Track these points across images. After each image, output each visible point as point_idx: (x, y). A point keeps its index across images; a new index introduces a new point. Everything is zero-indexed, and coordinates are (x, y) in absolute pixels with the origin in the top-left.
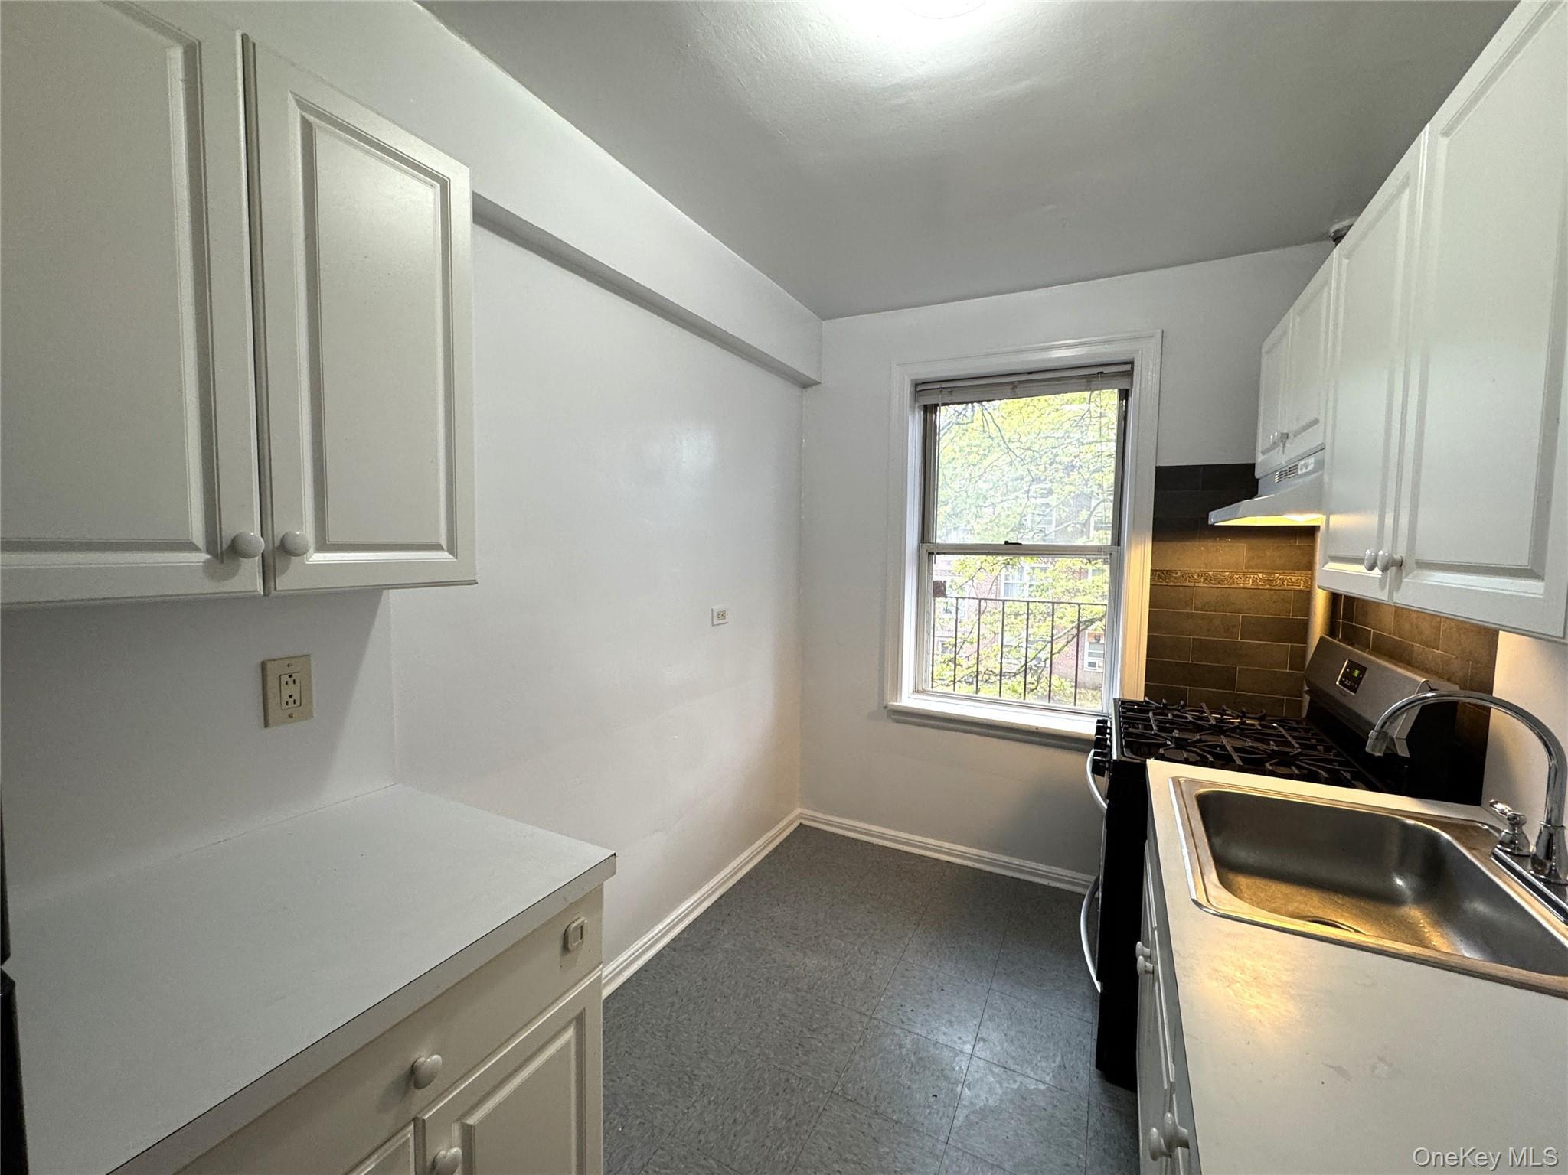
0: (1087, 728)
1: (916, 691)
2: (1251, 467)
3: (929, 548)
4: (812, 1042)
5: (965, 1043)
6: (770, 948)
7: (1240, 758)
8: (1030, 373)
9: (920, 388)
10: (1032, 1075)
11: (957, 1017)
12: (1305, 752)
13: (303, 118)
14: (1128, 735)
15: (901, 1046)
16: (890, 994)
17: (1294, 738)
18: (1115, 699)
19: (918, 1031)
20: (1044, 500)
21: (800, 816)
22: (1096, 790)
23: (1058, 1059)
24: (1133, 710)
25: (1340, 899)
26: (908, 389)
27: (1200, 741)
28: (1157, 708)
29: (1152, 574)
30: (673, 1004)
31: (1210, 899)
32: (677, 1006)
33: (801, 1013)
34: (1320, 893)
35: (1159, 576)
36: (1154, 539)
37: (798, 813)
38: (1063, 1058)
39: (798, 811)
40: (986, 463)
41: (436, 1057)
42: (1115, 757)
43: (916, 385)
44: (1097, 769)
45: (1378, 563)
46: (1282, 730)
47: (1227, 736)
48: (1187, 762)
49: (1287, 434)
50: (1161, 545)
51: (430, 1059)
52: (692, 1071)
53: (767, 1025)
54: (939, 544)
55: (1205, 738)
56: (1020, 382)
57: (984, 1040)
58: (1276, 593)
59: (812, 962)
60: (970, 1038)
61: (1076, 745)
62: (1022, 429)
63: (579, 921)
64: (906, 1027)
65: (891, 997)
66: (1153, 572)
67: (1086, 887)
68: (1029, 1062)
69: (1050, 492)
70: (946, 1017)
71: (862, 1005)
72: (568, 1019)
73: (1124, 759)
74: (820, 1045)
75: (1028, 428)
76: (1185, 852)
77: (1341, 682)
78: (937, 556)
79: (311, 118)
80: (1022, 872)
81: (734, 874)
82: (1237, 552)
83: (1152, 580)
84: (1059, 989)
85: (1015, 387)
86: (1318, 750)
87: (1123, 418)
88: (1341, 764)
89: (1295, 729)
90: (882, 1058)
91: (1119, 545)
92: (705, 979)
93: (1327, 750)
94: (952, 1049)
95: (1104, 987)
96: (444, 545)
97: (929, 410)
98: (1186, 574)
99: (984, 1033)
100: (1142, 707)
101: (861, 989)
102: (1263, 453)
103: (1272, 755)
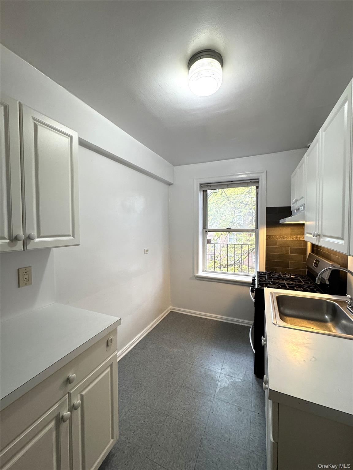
0: (250, 280)
1: (203, 271)
2: (290, 207)
3: (206, 230)
4: (176, 372)
5: (219, 370)
6: (163, 347)
7: (288, 286)
8: (232, 182)
9: (202, 185)
10: (237, 377)
11: (216, 363)
12: (305, 284)
13: (34, 122)
14: (260, 281)
15: (201, 372)
16: (197, 358)
17: (303, 280)
18: (257, 271)
19: (206, 368)
20: (240, 214)
21: (171, 309)
22: (252, 296)
23: (244, 372)
24: (262, 274)
25: (312, 322)
26: (198, 185)
27: (278, 282)
28: (268, 274)
29: (266, 237)
30: (135, 365)
31: (277, 322)
32: (136, 365)
33: (173, 365)
34: (307, 321)
35: (268, 237)
36: (266, 227)
37: (170, 308)
38: (245, 372)
39: (171, 307)
40: (222, 203)
41: (74, 375)
42: (256, 287)
43: (201, 184)
44: (252, 291)
45: (315, 235)
46: (300, 278)
47: (285, 280)
48: (274, 288)
49: (297, 200)
50: (268, 228)
51: (72, 375)
52: (141, 383)
53: (163, 369)
54: (208, 229)
55: (280, 281)
56: (229, 184)
57: (224, 369)
58: (298, 241)
59: (175, 350)
60: (220, 368)
61: (247, 285)
62: (232, 194)
63: (111, 337)
64: (202, 367)
65: (198, 359)
66: (267, 236)
67: (251, 325)
68: (236, 374)
69: (241, 212)
70: (214, 363)
71: (190, 361)
72: (108, 366)
73: (258, 288)
74: (178, 373)
75: (234, 193)
76: (272, 310)
77: (314, 265)
78: (208, 232)
79: (36, 122)
80: (234, 321)
81: (152, 326)
82: (288, 230)
83: (266, 238)
84: (245, 353)
85: (228, 185)
86: (309, 283)
87: (257, 194)
88: (314, 287)
89: (304, 278)
90: (196, 375)
91: (257, 229)
92: (144, 357)
93: (311, 283)
94: (215, 372)
95: (255, 351)
96: (71, 235)
97: (205, 191)
98: (275, 237)
99: (224, 367)
100: (264, 274)
101: (190, 357)
102: (293, 204)
103: (297, 285)
